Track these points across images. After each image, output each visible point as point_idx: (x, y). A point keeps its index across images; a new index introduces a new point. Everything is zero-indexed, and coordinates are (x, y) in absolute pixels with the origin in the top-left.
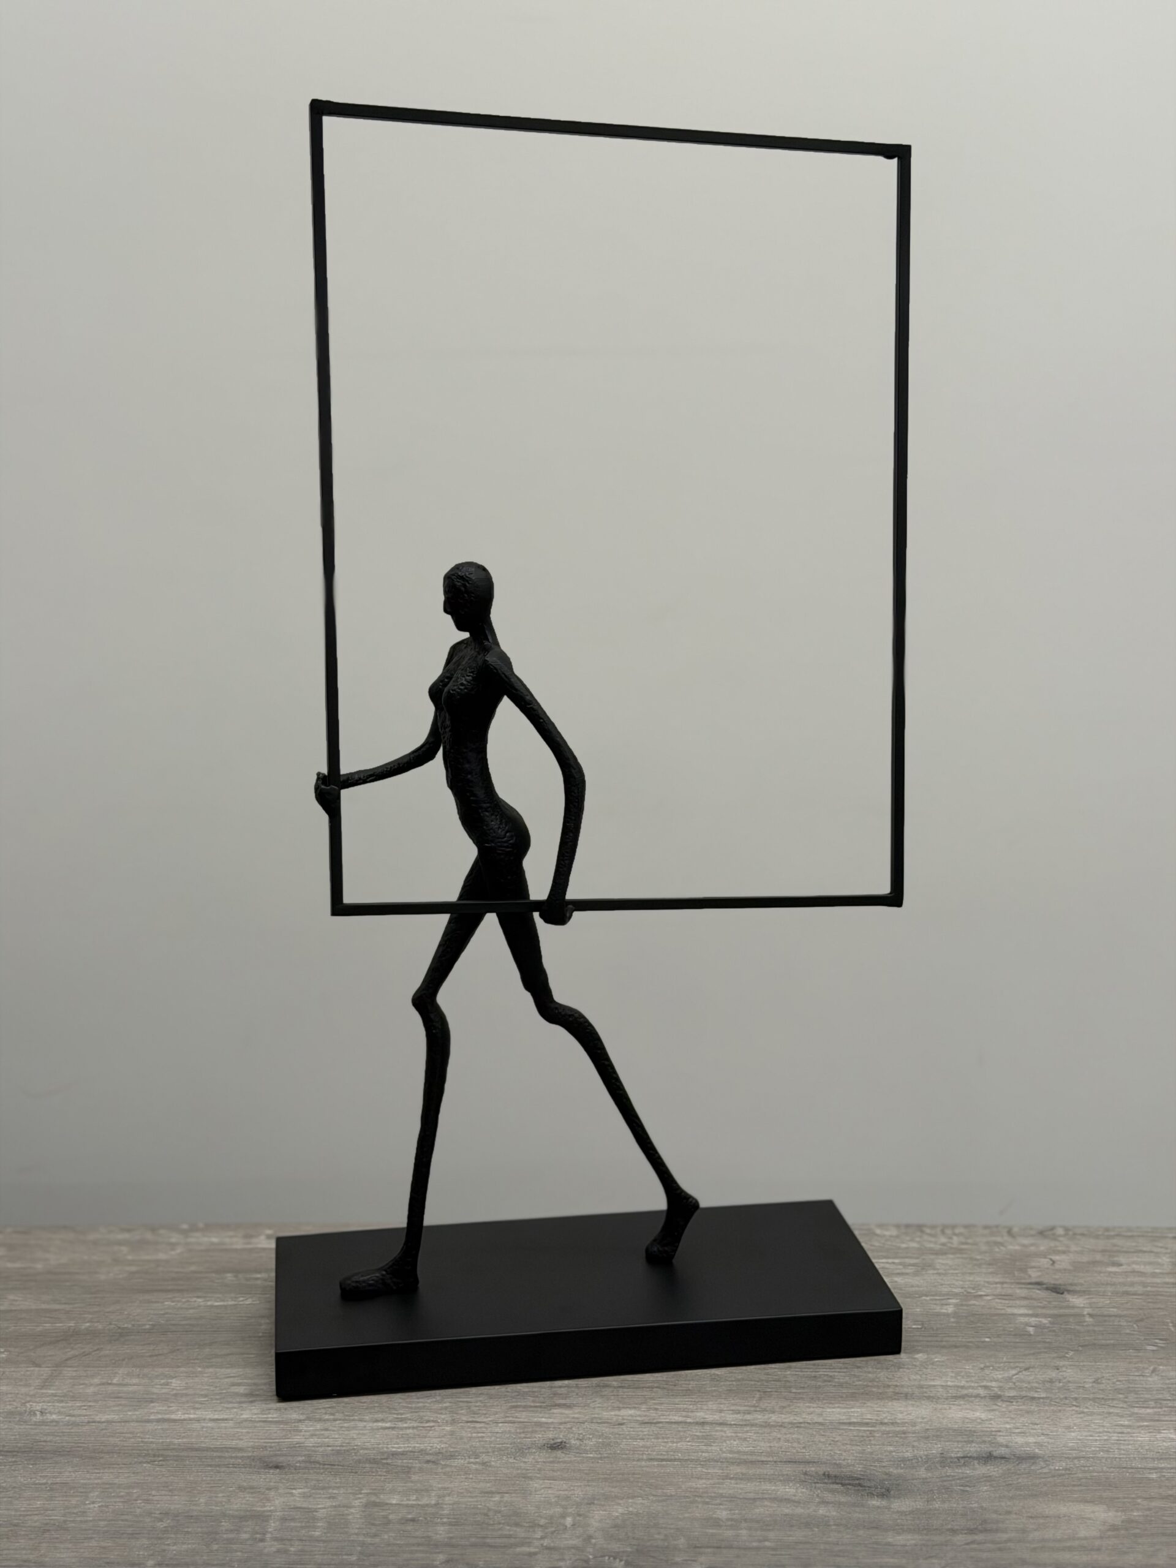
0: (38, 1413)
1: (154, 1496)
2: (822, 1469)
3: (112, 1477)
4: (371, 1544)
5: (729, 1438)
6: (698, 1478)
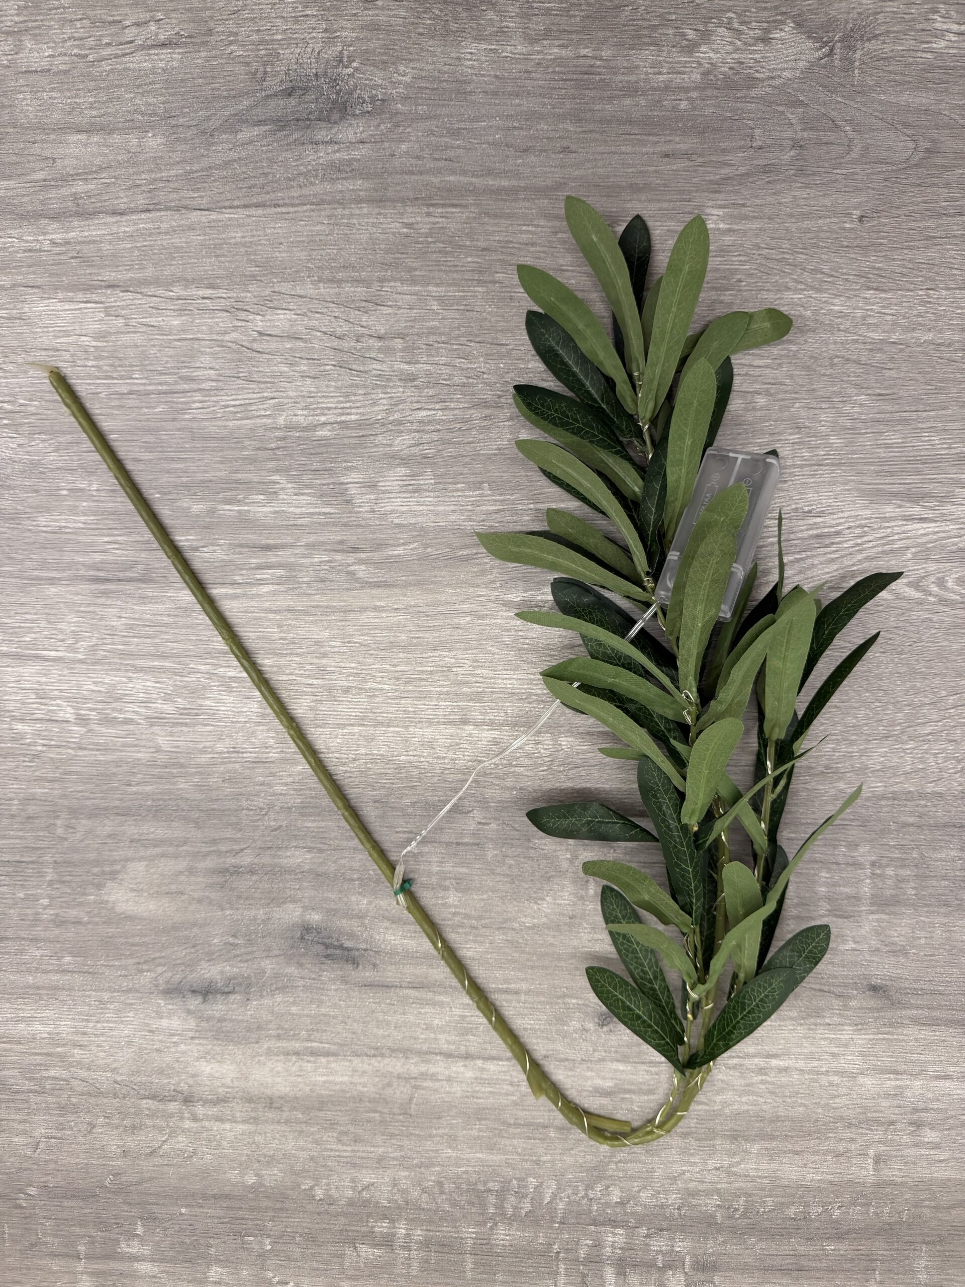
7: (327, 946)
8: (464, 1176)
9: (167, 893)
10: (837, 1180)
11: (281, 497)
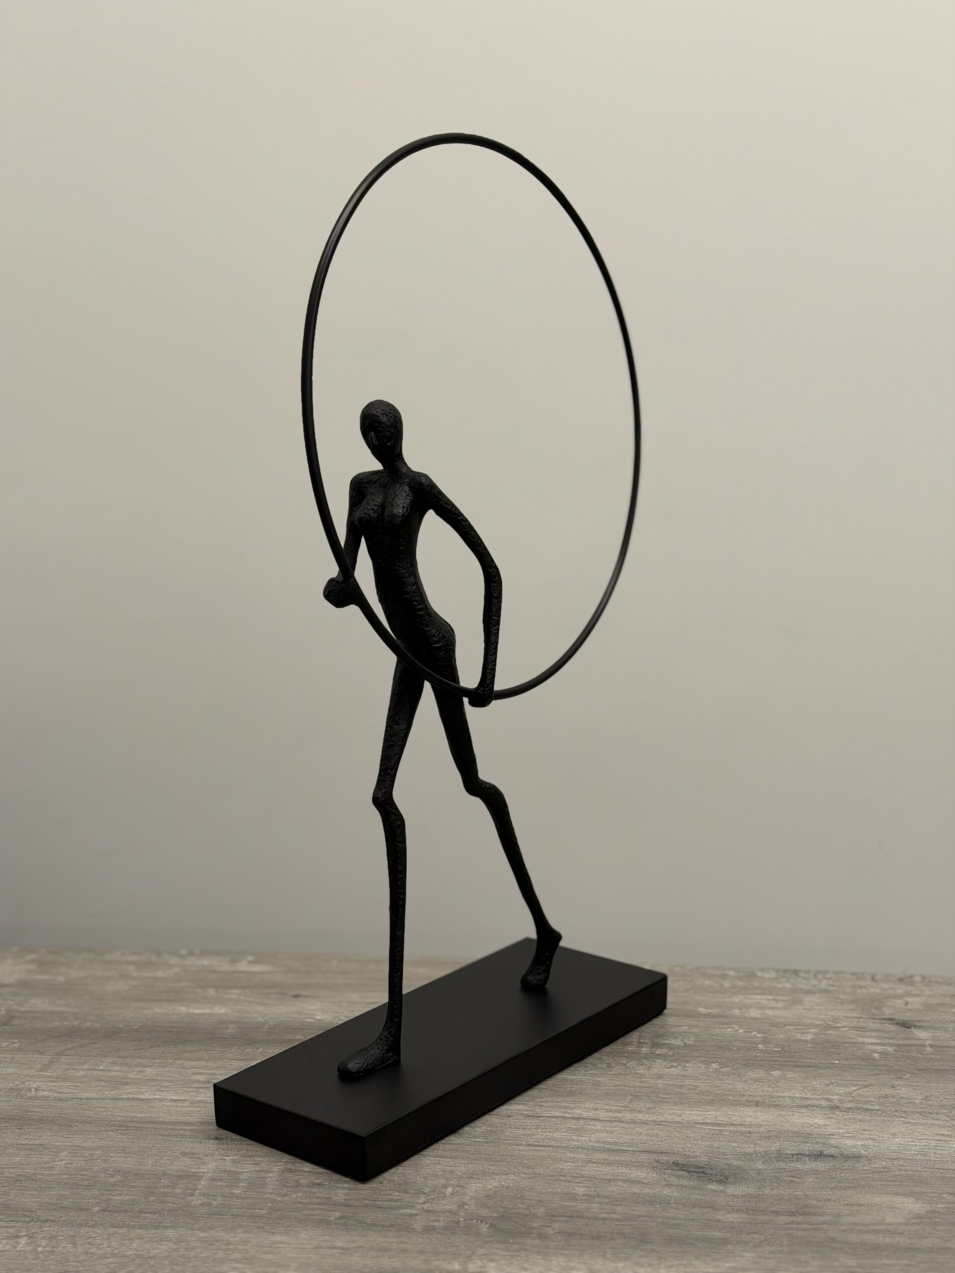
0: (33, 1090)
1: (112, 1157)
2: (672, 1159)
3: (81, 1141)
4: (280, 1202)
5: (599, 1131)
6: (565, 1161)
9: (862, 1205)
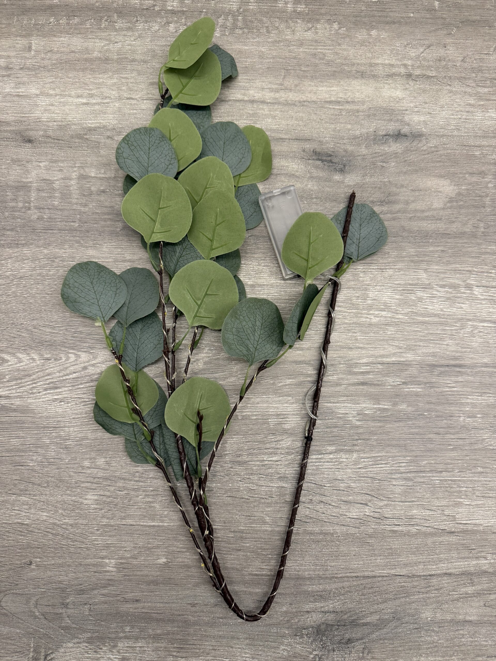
2: (313, 147)
7: (331, 161)
8: (255, 36)
9: (421, 190)
10: (51, 38)
11: (355, 412)
